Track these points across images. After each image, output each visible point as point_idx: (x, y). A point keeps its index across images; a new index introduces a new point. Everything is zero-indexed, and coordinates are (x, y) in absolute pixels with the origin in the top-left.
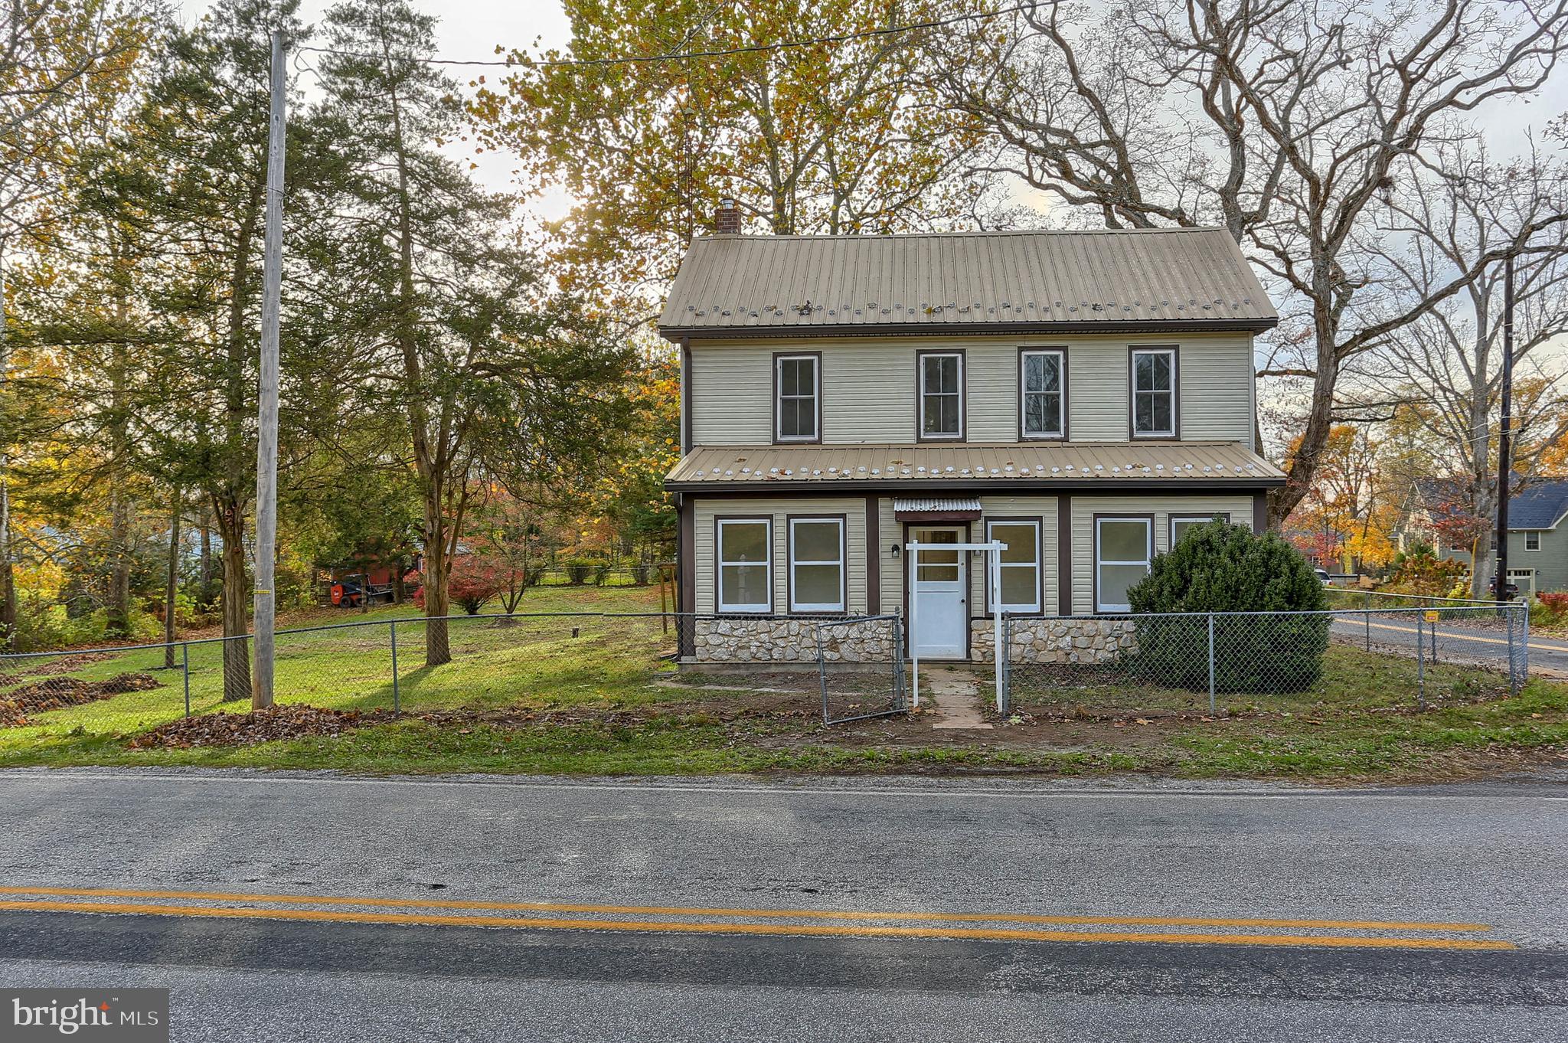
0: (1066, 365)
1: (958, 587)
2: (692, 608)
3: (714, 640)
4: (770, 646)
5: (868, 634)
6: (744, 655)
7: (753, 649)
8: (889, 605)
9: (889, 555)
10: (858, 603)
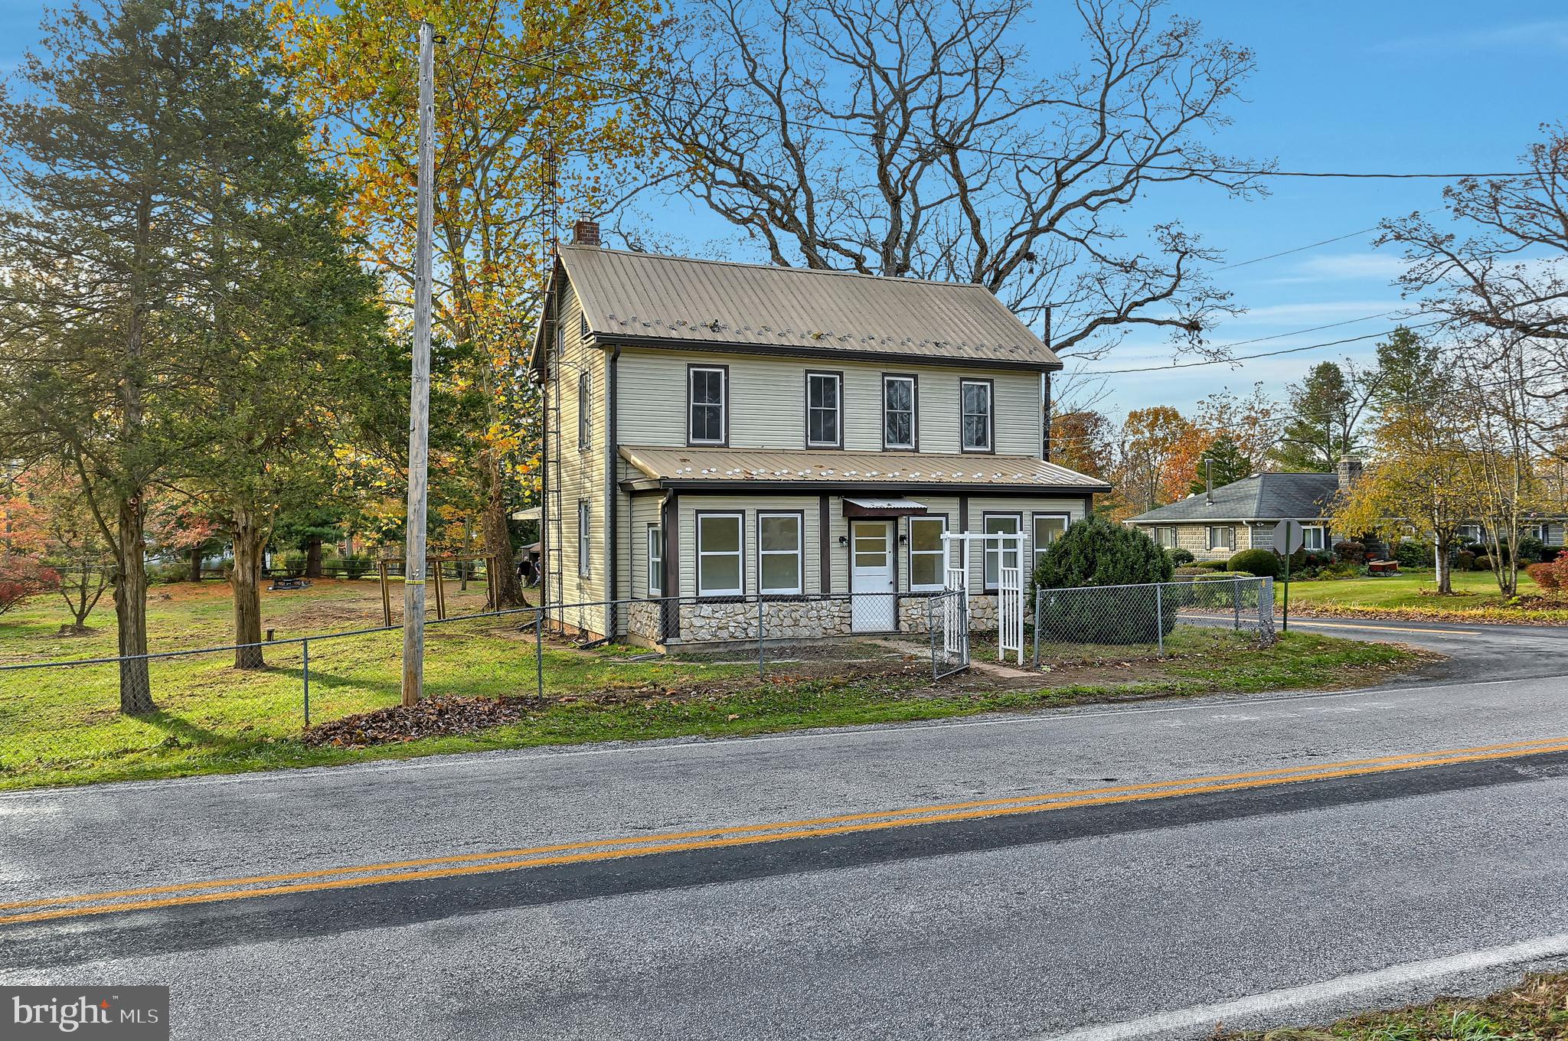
0: (916, 390)
1: (887, 570)
2: (677, 592)
3: (697, 622)
4: (746, 626)
5: (824, 612)
6: (724, 634)
7: (732, 629)
8: (838, 586)
9: (838, 545)
10: (814, 587)
